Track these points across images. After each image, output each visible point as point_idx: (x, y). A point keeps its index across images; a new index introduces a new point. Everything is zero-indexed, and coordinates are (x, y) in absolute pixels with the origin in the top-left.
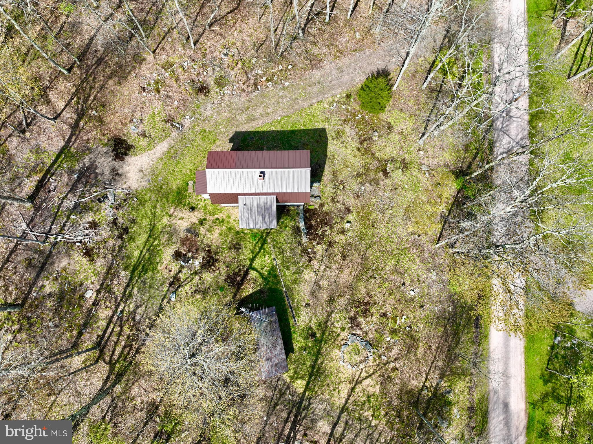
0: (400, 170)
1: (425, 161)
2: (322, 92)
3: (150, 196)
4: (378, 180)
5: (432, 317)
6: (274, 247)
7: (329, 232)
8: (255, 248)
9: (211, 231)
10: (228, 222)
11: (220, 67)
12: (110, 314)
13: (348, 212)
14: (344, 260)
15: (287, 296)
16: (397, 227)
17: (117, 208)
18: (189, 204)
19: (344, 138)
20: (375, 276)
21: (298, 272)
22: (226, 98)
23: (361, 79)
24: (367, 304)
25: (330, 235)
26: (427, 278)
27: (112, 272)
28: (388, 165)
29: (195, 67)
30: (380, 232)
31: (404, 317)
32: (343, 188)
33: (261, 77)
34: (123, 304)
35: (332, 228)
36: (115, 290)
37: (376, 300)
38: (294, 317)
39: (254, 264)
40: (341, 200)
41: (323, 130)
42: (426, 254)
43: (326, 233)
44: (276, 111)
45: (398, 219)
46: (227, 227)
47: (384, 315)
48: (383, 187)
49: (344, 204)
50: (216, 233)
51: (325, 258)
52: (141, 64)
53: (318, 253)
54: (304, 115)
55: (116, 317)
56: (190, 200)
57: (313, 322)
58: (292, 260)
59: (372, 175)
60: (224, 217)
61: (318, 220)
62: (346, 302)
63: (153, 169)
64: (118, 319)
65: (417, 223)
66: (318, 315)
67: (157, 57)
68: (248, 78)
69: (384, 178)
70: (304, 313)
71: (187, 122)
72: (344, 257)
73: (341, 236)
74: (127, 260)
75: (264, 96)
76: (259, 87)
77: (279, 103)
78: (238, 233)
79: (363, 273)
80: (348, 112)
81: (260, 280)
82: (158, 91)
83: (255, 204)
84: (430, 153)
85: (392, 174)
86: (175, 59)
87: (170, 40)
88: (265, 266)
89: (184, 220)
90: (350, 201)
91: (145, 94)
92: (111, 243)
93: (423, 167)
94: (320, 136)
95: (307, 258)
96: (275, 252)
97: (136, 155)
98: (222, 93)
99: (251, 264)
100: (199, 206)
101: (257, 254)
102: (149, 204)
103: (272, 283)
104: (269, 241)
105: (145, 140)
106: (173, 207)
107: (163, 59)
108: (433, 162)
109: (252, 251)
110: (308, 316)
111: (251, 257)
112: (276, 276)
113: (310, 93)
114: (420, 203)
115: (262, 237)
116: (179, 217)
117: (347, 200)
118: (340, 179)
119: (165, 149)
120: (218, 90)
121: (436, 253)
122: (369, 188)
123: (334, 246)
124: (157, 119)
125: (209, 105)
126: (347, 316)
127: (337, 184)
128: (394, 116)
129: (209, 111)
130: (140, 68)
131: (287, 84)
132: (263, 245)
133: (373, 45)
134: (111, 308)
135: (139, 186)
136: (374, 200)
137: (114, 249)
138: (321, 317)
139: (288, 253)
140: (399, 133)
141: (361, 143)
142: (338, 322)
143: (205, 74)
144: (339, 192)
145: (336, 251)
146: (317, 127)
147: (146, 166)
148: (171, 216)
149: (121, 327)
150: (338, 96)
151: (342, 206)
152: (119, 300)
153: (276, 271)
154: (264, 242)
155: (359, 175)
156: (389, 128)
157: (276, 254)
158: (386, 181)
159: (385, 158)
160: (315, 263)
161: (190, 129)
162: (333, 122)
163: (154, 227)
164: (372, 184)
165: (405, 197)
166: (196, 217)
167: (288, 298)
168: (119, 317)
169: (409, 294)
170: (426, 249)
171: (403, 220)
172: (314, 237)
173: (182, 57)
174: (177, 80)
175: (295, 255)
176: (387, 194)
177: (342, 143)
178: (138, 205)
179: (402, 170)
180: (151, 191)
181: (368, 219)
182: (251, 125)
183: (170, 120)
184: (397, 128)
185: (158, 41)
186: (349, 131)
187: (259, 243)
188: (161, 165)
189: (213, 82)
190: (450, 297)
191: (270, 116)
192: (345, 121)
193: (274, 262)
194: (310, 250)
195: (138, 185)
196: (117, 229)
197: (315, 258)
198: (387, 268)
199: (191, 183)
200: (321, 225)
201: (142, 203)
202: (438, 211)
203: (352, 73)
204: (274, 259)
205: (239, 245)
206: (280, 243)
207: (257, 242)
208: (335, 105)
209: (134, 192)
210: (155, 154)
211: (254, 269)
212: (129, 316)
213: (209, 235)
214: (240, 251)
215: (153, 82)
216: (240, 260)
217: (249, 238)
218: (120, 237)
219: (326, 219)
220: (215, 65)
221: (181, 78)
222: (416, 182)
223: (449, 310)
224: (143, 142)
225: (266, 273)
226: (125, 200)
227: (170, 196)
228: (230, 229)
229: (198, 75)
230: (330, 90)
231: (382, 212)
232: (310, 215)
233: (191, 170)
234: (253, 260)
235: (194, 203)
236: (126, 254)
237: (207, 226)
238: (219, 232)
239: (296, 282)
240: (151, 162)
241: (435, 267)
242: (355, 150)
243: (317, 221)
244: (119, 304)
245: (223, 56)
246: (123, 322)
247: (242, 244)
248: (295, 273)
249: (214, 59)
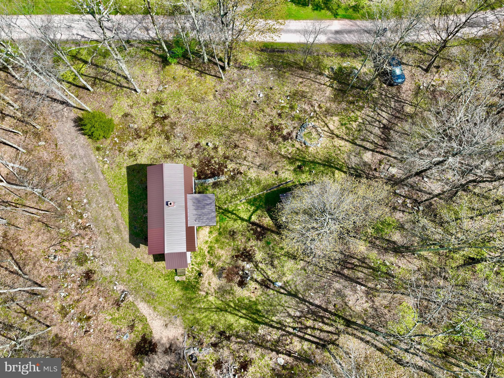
0: (163, 106)
1: (155, 88)
2: (93, 170)
3: (190, 315)
4: (171, 123)
5: (278, 81)
6: (231, 202)
7: (216, 159)
8: (233, 219)
9: (220, 256)
10: (211, 242)
11: (67, 262)
12: (297, 339)
13: (199, 146)
14: (238, 147)
15: (270, 189)
16: (210, 108)
17: (202, 344)
18: (196, 278)
19: (136, 151)
20: (250, 122)
21: (250, 181)
22: (97, 254)
23: (83, 139)
24: (272, 128)
25: (218, 158)
26: (249, 85)
27: (260, 342)
28: (159, 115)
29: (66, 285)
30: (214, 120)
31: (280, 101)
32: (179, 150)
33: (78, 224)
34: (288, 329)
35: (213, 158)
36: (275, 337)
37: (269, 121)
38: (287, 183)
39: (246, 218)
40: (189, 151)
41: (128, 168)
42: (230, 86)
43: (217, 161)
44: (110, 209)
45: (203, 107)
46: (215, 244)
47: (280, 115)
48: (178, 119)
49: (192, 149)
50: (221, 252)
51: (238, 161)
52: (61, 338)
53: (234, 167)
54: (115, 184)
55: (299, 334)
56: (192, 278)
57: (289, 168)
58: (241, 187)
59: (166, 128)
60: (207, 246)
61: (206, 168)
62: (272, 144)
63: (164, 314)
64: (301, 332)
65: (206, 93)
66: (283, 164)
67: (54, 323)
68: (78, 235)
69: (169, 119)
70: (283, 175)
71: (119, 287)
72: (236, 146)
73: (219, 149)
74: (248, 329)
75: (96, 220)
76: (87, 225)
77: (103, 206)
78: (220, 234)
79: (248, 132)
80: (112, 149)
81: (259, 212)
82: (89, 318)
83: (195, 212)
84: (148, 84)
85: (166, 113)
86: (57, 305)
87: (37, 312)
88: (247, 208)
89: (210, 281)
90: (190, 144)
91: (92, 331)
92: (234, 346)
93: (160, 90)
94: (133, 171)
95: (239, 175)
96: (235, 201)
97: (151, 332)
98: (92, 258)
99: (246, 221)
100: (198, 269)
101: (238, 216)
102: (197, 315)
103: (260, 202)
104: (226, 207)
105: (136, 325)
106: (200, 293)
107: (56, 317)
108: (156, 82)
109: (235, 220)
110: (285, 172)
111: (240, 221)
112: (255, 199)
113: (94, 181)
114: (190, 92)
115: (223, 213)
116: (208, 286)
117: (189, 146)
118: (171, 153)
119: (146, 306)
120: (89, 262)
121: (229, 79)
122: (178, 130)
123: (227, 155)
124: (117, 315)
125: (104, 269)
126: (282, 143)
127: (175, 155)
128: (117, 112)
129: (110, 268)
130: (65, 338)
131: (85, 201)
132: (229, 212)
133: (51, 131)
134: (291, 339)
135: (181, 326)
136: (189, 126)
137: (239, 343)
138: (285, 162)
139: (236, 190)
140: (131, 108)
141: (140, 137)
142: (288, 150)
143: (73, 275)
144: (182, 153)
145: (231, 153)
146: (126, 173)
147: (162, 321)
148: (207, 293)
149: (307, 328)
150: (98, 157)
151: (194, 150)
152: (284, 333)
153: (250, 200)
154: (227, 211)
155: (167, 138)
156: (126, 116)
157: (237, 200)
158: (172, 117)
159: (152, 118)
160: (242, 169)
161: (126, 285)
162: (122, 160)
163: (218, 308)
164: (175, 127)
165: (185, 102)
166: (207, 270)
167: (272, 189)
168: (299, 331)
169: (262, 98)
170: (227, 86)
171: (204, 103)
172: (221, 171)
173: (55, 299)
174: (78, 301)
175: (236, 185)
176: (183, 116)
177: (139, 152)
178: (199, 325)
179: (163, 105)
180: (185, 315)
181: (204, 130)
182: (123, 230)
183: (118, 304)
184: (127, 110)
185: (38, 325)
186: (130, 147)
187: (228, 215)
188: (160, 308)
189: (82, 268)
190: (262, 70)
191: (115, 213)
192: (120, 151)
193: (244, 201)
194: (232, 174)
195: (180, 327)
196: (221, 342)
197: (238, 169)
198: (243, 114)
199: (177, 278)
200: (210, 166)
201: (197, 321)
202: (196, 79)
203: (77, 147)
204: (241, 201)
205: (230, 232)
206: (227, 198)
207: (227, 216)
208: (106, 159)
209: (187, 330)
210: (150, 315)
211: (250, 218)
212: (297, 322)
213: (223, 258)
214: (235, 231)
215: (79, 325)
216: (243, 230)
217: (224, 224)
218: (228, 338)
219: (205, 162)
220: (65, 267)
221: (76, 297)
222: (173, 95)
223: (272, 70)
224: (139, 327)
225: (253, 208)
226: (194, 338)
227: (189, 296)
228: (217, 241)
229: (74, 282)
230: (92, 163)
231: (198, 119)
232: (203, 175)
233: (165, 280)
234: (242, 220)
235: (195, 273)
236: (243, 331)
237: (215, 260)
238: (220, 250)
239: (258, 183)
240: (158, 317)
241: (240, 79)
242: (146, 142)
243: (208, 169)
244: (288, 332)
245: (57, 260)
246: (303, 326)
247: (229, 229)
248: (251, 184)
249: (58, 268)
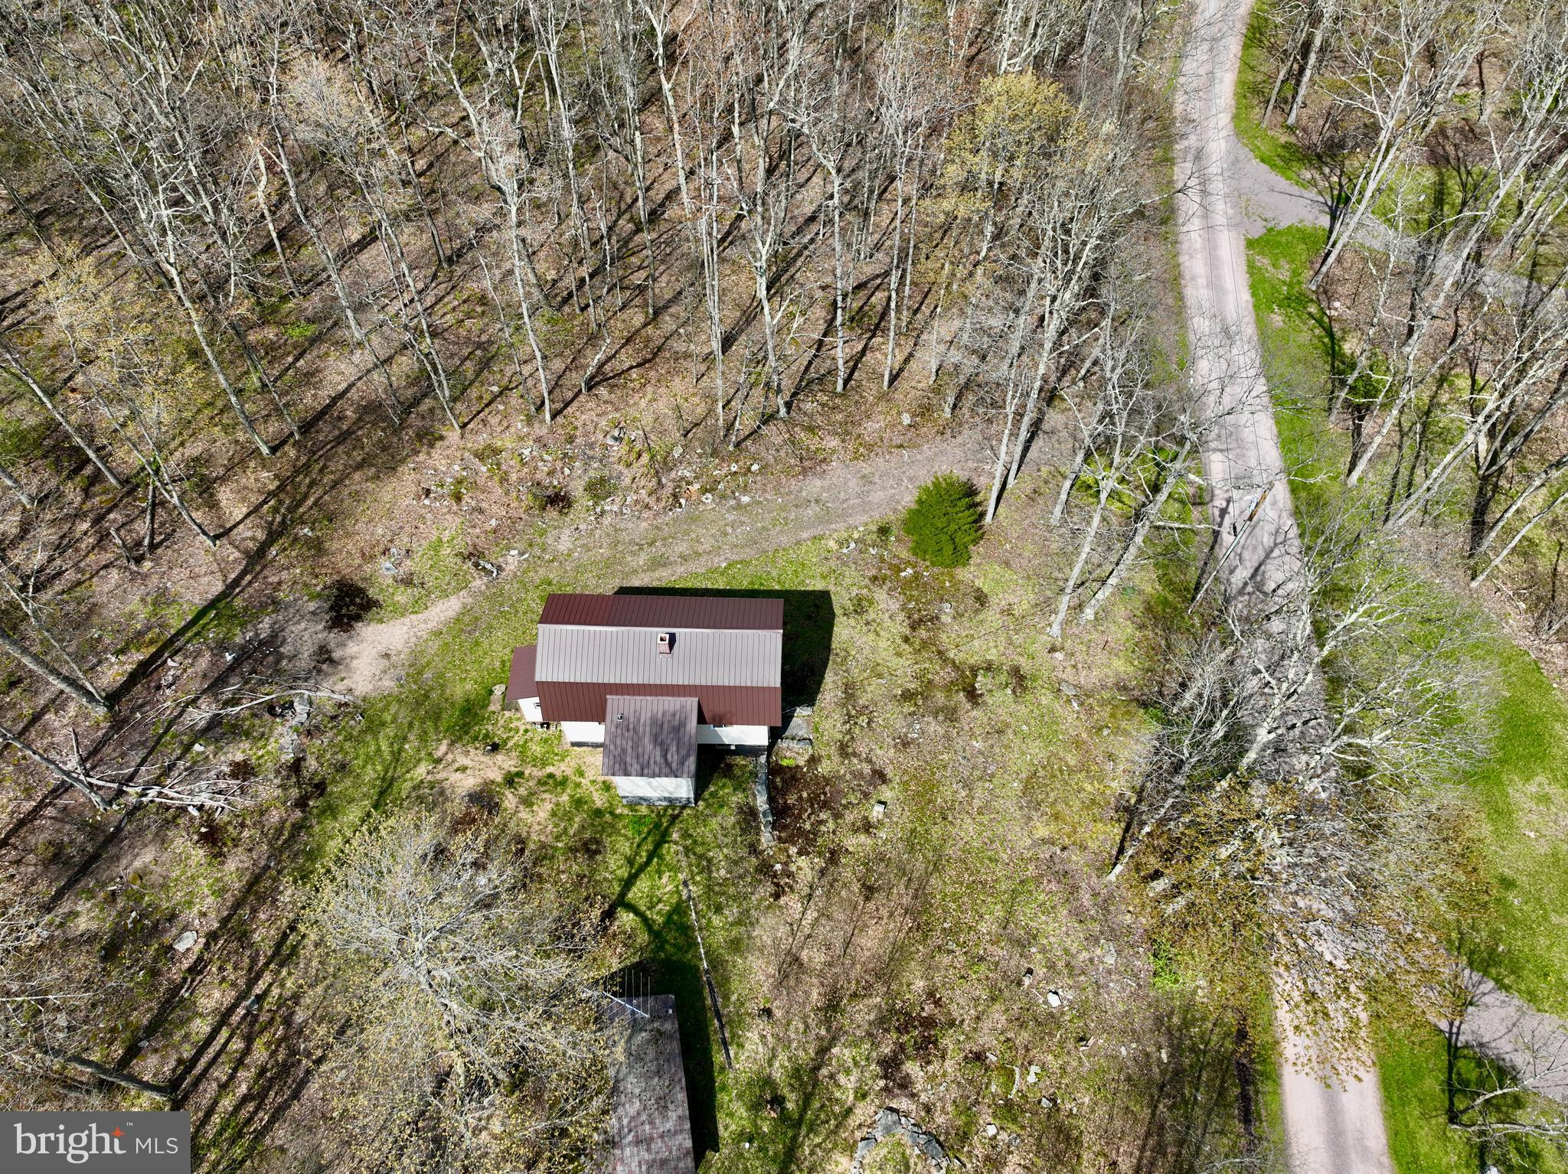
0: (1009, 691)
1: (1069, 674)
2: (827, 517)
3: (396, 713)
4: (955, 710)
5: (1113, 1074)
6: (687, 850)
7: (831, 825)
8: (637, 854)
9: (531, 805)
10: (578, 785)
11: (601, 461)
12: (228, 1000)
13: (879, 782)
14: (867, 899)
15: (710, 984)
16: (1005, 823)
17: (309, 733)
18: (487, 736)
19: (871, 615)
20: (952, 946)
21: (744, 920)
22: (607, 520)
23: (908, 499)
24: (929, 1023)
25: (834, 832)
26: (1091, 960)
27: (261, 888)
28: (979, 678)
29: (546, 457)
30: (963, 834)
31: (1034, 1069)
32: (868, 723)
33: (689, 483)
34: (267, 978)
35: (837, 816)
36: (256, 937)
37: (955, 1014)
38: (725, 1044)
39: (630, 895)
40: (863, 750)
41: (824, 596)
42: (1086, 899)
43: (823, 828)
44: (717, 550)
45: (1009, 801)
46: (571, 796)
47: (979, 1057)
48: (967, 728)
49: (869, 761)
50: (543, 811)
51: (819, 892)
52: (431, 445)
53: (800, 876)
54: (781, 563)
55: (241, 1011)
56: (490, 728)
57: (777, 1064)
58: (732, 890)
59: (940, 697)
60: (569, 772)
61: (805, 795)
62: (872, 1017)
63: (416, 654)
64: (244, 1017)
65: (1056, 817)
66: (794, 1045)
67: (468, 436)
68: (659, 482)
69: (968, 706)
70: (753, 1036)
71: (512, 561)
72: (869, 891)
73: (863, 838)
74: (306, 861)
75: (693, 519)
76: (683, 501)
77: (726, 534)
78: (598, 813)
79: (918, 935)
80: (882, 560)
81: (643, 938)
82: (458, 498)
83: (645, 717)
84: (1079, 657)
85: (987, 698)
86: (506, 442)
87: (501, 407)
88: (660, 901)
89: (468, 772)
90: (885, 755)
91: (427, 502)
92: (274, 817)
93: (1064, 687)
94: (816, 605)
95: (771, 889)
96: (690, 865)
97: (381, 621)
98: (598, 510)
99: (623, 894)
100: (510, 744)
101: (642, 868)
102: (390, 731)
103: (674, 945)
104: (675, 836)
105: (409, 591)
106: (445, 742)
107: (482, 439)
108: (1089, 679)
109: (630, 861)
110: (765, 1044)
111: (626, 875)
112: (685, 930)
113: (797, 518)
114: (1061, 771)
115: (658, 825)
116: (457, 765)
117: (879, 752)
118: (861, 702)
119: (451, 614)
120: (591, 503)
121: (1112, 896)
122: (934, 727)
123: (843, 861)
124: (446, 551)
125: (567, 532)
126: (874, 1054)
127: (853, 712)
128: (990, 576)
129: (565, 543)
130: (428, 453)
131: (745, 499)
132: (658, 845)
133: (939, 438)
134: (234, 985)
135: (375, 689)
136: (945, 757)
137: (279, 831)
138: (801, 1053)
139: (723, 872)
140: (1002, 612)
141: (913, 628)
142: (848, 1072)
143: (567, 471)
144: (857, 730)
145: (847, 874)
146: (810, 588)
147: (400, 648)
148: (439, 761)
149: (249, 1040)
150: (861, 529)
151: (864, 765)
152: (261, 964)
153: (685, 913)
154: (663, 838)
155: (907, 696)
156: (977, 599)
157: (692, 871)
158: (974, 713)
159: (972, 661)
160: (792, 903)
161: (515, 575)
162: (848, 581)
163: (390, 785)
164: (941, 718)
165: (1024, 753)
166: (500, 768)
167: (712, 991)
168: (249, 1013)
169: (1046, 1002)
170: (1083, 885)
171: (1021, 808)
172: (792, 836)
173: (521, 439)
174: (504, 480)
175: (741, 877)
176: (977, 745)
177: (867, 623)
178: (361, 732)
179: (1014, 692)
180: (400, 701)
181: (930, 801)
182: (657, 574)
183: (474, 556)
184: (997, 601)
185: (474, 409)
186: (886, 603)
187: (650, 839)
188: (434, 646)
189: (581, 489)
190: (1158, 1020)
191: (703, 559)
192: (875, 579)
193: (685, 893)
194: (778, 867)
195: (371, 687)
196: (299, 784)
197: (791, 887)
198: (983, 928)
199: (499, 690)
200: (812, 806)
201: (374, 726)
202: (1108, 792)
203: (892, 487)
204: (685, 884)
205: (598, 842)
206: (703, 844)
207: (645, 838)
208: (853, 545)
209: (360, 702)
210: (425, 622)
211: (631, 908)
212: (275, 1012)
213: (524, 814)
214: (599, 858)
215: (449, 480)
216: (597, 882)
217: (625, 827)
218: (301, 803)
219: (825, 794)
220: (592, 458)
221: (514, 477)
222: (1048, 721)
223: (1160, 1059)
224: (402, 596)
225: (660, 920)
226: (333, 718)
227: (444, 716)
228: (578, 803)
229: (551, 473)
230: (844, 515)
231: (967, 785)
232: (784, 781)
233: (503, 662)
234: (628, 883)
235: (500, 734)
236: (306, 845)
237: (522, 791)
238: (549, 806)
239: (736, 945)
240: (414, 639)
241: (1113, 934)
242: (899, 641)
243: (800, 798)
244: (259, 976)
245: (610, 442)
246: (257, 1027)
247: (607, 841)
248: (739, 923)
249: (592, 446)
